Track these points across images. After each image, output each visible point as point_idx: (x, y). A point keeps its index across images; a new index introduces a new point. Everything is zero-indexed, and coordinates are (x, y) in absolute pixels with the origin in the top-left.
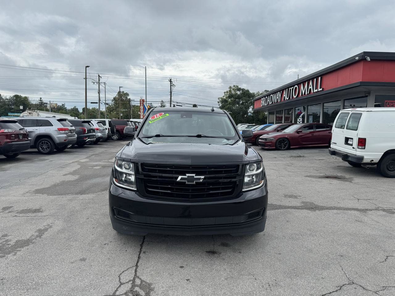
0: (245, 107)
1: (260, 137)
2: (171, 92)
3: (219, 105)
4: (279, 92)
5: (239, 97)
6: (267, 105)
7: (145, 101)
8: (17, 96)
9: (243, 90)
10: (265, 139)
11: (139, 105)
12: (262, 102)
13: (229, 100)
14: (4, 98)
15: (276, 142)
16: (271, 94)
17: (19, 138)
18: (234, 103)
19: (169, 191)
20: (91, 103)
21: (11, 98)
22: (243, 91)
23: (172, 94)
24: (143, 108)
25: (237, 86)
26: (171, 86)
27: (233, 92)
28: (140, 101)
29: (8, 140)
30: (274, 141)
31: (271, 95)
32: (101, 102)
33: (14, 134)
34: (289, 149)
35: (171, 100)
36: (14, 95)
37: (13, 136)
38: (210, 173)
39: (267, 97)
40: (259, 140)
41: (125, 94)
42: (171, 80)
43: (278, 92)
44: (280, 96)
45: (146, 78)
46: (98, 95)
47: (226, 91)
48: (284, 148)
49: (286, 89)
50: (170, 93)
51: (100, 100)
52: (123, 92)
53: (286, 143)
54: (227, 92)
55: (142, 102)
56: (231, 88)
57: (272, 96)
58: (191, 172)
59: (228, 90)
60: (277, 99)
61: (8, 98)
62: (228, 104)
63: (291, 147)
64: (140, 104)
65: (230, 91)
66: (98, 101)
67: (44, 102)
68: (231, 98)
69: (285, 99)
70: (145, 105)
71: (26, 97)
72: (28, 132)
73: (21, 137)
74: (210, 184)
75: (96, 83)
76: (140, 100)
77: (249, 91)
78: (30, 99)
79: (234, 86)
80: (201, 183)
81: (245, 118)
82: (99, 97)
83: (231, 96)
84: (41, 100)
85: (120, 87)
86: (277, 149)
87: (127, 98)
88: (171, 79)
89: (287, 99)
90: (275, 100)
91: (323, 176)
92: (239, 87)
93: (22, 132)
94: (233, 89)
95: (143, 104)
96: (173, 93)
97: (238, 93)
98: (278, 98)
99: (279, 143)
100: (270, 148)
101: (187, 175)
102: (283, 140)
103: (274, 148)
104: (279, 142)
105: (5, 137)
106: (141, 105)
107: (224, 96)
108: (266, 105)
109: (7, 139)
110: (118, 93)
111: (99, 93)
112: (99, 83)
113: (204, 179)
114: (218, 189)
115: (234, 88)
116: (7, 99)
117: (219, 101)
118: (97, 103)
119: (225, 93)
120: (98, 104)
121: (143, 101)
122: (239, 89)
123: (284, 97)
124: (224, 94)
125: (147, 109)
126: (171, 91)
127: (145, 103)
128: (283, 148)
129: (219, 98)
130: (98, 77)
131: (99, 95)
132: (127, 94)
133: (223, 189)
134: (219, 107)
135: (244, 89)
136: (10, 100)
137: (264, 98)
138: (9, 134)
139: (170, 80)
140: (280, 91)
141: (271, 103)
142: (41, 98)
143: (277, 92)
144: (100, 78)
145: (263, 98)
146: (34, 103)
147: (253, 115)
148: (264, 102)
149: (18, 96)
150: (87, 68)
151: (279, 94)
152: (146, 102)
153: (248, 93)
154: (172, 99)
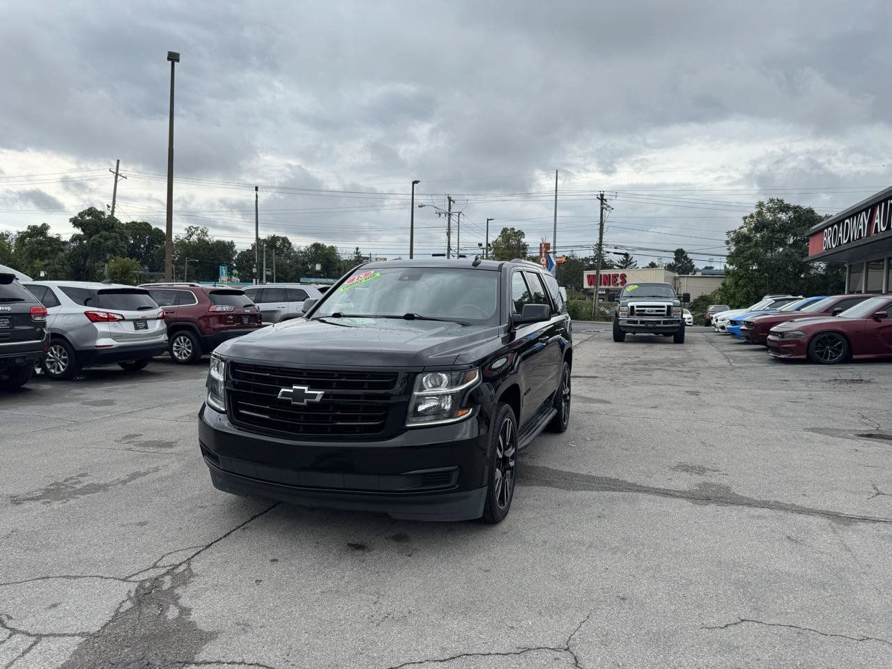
0: (800, 251)
1: (771, 330)
2: (602, 225)
3: (729, 249)
4: (864, 213)
5: (785, 228)
6: (836, 246)
7: (552, 245)
8: (316, 246)
9: (796, 209)
10: (781, 333)
11: (538, 254)
12: (825, 239)
13: (758, 235)
14: (295, 250)
15: (810, 342)
16: (846, 219)
17: (241, 322)
18: (769, 244)
19: (267, 417)
20: (434, 255)
21: (308, 249)
22: (795, 212)
23: (604, 227)
24: (547, 262)
25: (782, 201)
26: (602, 209)
27: (769, 216)
28: (541, 248)
29: (223, 326)
30: (804, 339)
31: (846, 221)
32: (451, 252)
33: (232, 315)
34: (847, 360)
35: (601, 241)
36: (312, 243)
37: (231, 317)
38: (341, 385)
39: (836, 226)
40: (770, 337)
41: (517, 232)
42: (602, 195)
43: (863, 211)
44: (866, 222)
45: (556, 196)
46: (446, 238)
47: (748, 215)
48: (831, 358)
49: (880, 203)
50: (599, 227)
51: (449, 249)
52: (513, 229)
53: (840, 347)
54: (752, 216)
55: (544, 250)
56: (764, 206)
57: (847, 223)
58: (304, 382)
59: (754, 211)
60: (861, 230)
61: (302, 249)
62: (750, 248)
63: (855, 357)
64: (541, 253)
65: (760, 213)
66: (446, 252)
67: (362, 256)
68: (762, 230)
69: (879, 231)
70: (551, 255)
71: (332, 248)
72: (262, 311)
73: (246, 321)
74: (338, 407)
75: (443, 215)
76: (541, 244)
77: (813, 211)
78: (339, 251)
79: (771, 201)
80: (316, 404)
81: (802, 282)
82: (449, 243)
83: (760, 226)
84: (357, 253)
85: (488, 220)
86: (810, 360)
87: (519, 241)
88: (602, 193)
89: (883, 229)
90: (856, 234)
91: (865, 433)
92: (786, 202)
93: (247, 311)
94: (769, 209)
95: (546, 253)
96: (605, 225)
97: (783, 216)
98: (861, 227)
99: (820, 345)
100: (793, 357)
101: (294, 387)
102: (831, 338)
103: (804, 357)
104: (819, 341)
105: (216, 319)
106: (541, 256)
107: (742, 227)
108: (834, 246)
109: (220, 322)
110: (502, 232)
111: (449, 234)
112: (450, 214)
113: (324, 396)
114: (355, 419)
115: (770, 205)
116: (302, 252)
117: (728, 239)
118: (443, 255)
119: (745, 218)
120: (446, 256)
121: (547, 246)
122: (785, 208)
123: (877, 224)
124: (742, 223)
125: (555, 263)
126: (601, 222)
127: (551, 250)
128: (828, 360)
129: (728, 233)
130: (447, 203)
131: (449, 238)
132: (521, 234)
133: (365, 419)
134: (727, 253)
135: (800, 208)
136: (305, 254)
137: (830, 229)
138: (224, 313)
139: (599, 196)
140: (866, 210)
141: (845, 242)
142: (357, 249)
143: (860, 212)
144: (452, 202)
145: (827, 228)
146: (344, 257)
147: (826, 273)
148: (831, 239)
149: (319, 245)
150: (415, 185)
151: (864, 218)
152: (555, 247)
153: (809, 215)
154: (603, 240)
